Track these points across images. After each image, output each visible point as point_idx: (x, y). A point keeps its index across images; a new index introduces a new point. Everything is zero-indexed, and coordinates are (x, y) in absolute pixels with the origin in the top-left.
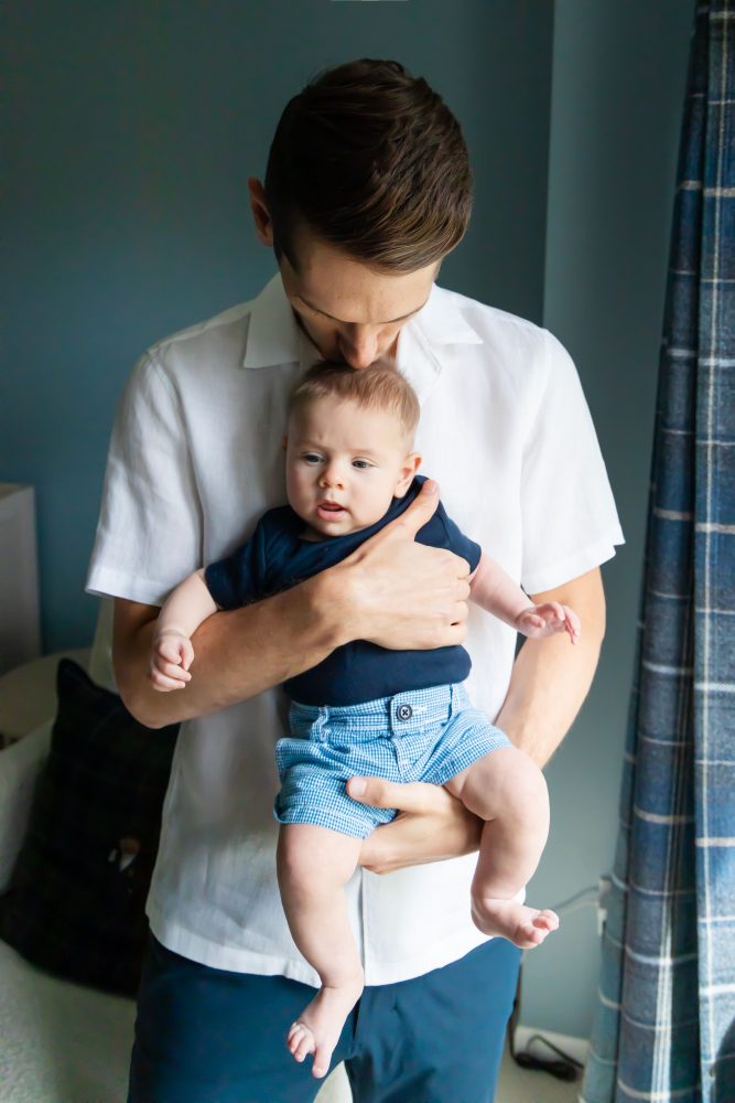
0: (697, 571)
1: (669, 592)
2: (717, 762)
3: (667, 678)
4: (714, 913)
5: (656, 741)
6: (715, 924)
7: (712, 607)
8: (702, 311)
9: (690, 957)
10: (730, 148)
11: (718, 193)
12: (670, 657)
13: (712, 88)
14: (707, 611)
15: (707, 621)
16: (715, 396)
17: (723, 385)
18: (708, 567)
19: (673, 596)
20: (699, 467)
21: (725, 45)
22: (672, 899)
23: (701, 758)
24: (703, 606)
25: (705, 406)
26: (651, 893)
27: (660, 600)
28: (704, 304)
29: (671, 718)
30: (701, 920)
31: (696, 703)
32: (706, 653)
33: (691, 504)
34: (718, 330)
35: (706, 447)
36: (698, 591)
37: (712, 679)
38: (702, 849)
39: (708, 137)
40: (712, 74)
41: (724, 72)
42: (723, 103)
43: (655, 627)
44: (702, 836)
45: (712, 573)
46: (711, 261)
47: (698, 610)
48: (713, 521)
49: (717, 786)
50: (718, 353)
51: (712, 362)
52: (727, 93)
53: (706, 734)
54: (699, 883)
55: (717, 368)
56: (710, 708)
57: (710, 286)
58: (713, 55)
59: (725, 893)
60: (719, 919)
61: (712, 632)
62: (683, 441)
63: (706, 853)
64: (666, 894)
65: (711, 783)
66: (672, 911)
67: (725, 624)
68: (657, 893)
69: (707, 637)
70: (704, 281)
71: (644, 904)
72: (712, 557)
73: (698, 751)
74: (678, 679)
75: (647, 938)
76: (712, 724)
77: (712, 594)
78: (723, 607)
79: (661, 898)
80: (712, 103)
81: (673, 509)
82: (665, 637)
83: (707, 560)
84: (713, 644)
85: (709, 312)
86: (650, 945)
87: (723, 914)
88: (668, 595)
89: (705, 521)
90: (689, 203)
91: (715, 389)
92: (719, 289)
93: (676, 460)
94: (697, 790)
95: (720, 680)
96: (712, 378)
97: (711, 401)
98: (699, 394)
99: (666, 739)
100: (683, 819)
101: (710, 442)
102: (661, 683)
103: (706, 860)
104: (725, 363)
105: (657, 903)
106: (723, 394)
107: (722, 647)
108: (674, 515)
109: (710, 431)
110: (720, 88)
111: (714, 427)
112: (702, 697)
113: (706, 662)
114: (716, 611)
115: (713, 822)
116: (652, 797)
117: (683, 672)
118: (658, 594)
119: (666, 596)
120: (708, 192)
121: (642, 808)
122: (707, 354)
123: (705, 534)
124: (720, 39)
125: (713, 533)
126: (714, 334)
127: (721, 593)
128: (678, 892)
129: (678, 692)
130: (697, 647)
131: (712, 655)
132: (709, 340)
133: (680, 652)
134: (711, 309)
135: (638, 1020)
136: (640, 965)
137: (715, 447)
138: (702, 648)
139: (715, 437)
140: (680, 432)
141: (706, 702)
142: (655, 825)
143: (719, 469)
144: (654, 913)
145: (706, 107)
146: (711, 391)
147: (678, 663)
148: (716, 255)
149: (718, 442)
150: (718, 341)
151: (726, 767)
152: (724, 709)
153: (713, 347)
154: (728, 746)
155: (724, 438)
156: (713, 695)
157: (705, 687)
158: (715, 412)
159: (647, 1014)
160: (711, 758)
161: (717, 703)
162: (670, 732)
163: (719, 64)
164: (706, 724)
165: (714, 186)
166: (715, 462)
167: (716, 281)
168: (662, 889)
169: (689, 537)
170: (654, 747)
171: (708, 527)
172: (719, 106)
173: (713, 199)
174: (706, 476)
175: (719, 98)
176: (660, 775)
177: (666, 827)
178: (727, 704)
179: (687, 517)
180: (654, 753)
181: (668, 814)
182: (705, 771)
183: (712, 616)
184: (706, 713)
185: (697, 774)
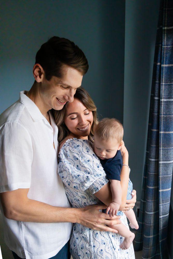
0: (160, 141)
1: (154, 145)
2: (163, 176)
3: (153, 161)
4: (162, 203)
5: (152, 173)
6: (162, 205)
7: (162, 147)
8: (161, 90)
9: (157, 211)
10: (166, 56)
11: (164, 66)
12: (154, 157)
13: (163, 43)
14: (161, 148)
15: (161, 150)
16: (163, 107)
17: (165, 105)
18: (162, 140)
19: (155, 146)
20: (160, 121)
21: (166, 35)
22: (154, 202)
23: (160, 176)
24: (161, 147)
25: (161, 109)
26: (150, 201)
27: (153, 147)
28: (161, 88)
29: (154, 169)
30: (160, 205)
31: (159, 166)
32: (161, 156)
33: (158, 128)
34: (164, 94)
35: (161, 117)
36: (160, 144)
37: (162, 161)
38: (160, 192)
39: (162, 54)
40: (163, 41)
41: (165, 40)
42: (165, 47)
43: (151, 152)
44: (160, 190)
45: (162, 141)
46: (163, 80)
47: (160, 148)
48: (163, 131)
49: (163, 180)
50: (164, 98)
51: (163, 100)
52: (166, 45)
53: (161, 171)
54: (159, 198)
55: (164, 101)
56: (162, 166)
57: (162, 85)
58: (163, 37)
59: (164, 199)
60: (163, 204)
61: (162, 152)
62: (157, 116)
63: (161, 192)
64: (153, 201)
65: (162, 180)
66: (154, 204)
67: (165, 150)
68: (151, 201)
69: (161, 153)
70: (161, 84)
71: (149, 203)
72: (162, 138)
73: (159, 174)
74: (155, 161)
75: (149, 209)
76: (162, 169)
77: (162, 145)
78: (164, 147)
79: (152, 202)
80: (163, 47)
81: (155, 129)
82: (153, 154)
83: (162, 139)
84: (162, 154)
85: (162, 90)
86: (150, 210)
87: (164, 203)
88: (154, 146)
89: (161, 131)
90: (158, 68)
91: (163, 105)
92: (164, 85)
93: (156, 119)
94: (159, 182)
95: (164, 161)
96: (163, 103)
97: (162, 108)
98: (160, 106)
99: (153, 173)
100: (156, 187)
101: (162, 116)
102: (152, 162)
103: (161, 194)
104: (165, 100)
105: (151, 203)
106: (165, 106)
107: (164, 155)
108: (155, 130)
109: (162, 114)
110: (165, 44)
111: (163, 113)
112: (160, 164)
113: (161, 158)
114: (163, 148)
115: (162, 187)
116: (151, 184)
117: (156, 160)
118: (152, 146)
119: (153, 146)
120: (162, 65)
121: (148, 186)
122: (162, 99)
123: (161, 134)
124: (165, 33)
125: (163, 133)
126: (163, 94)
127: (164, 145)
128: (155, 200)
129: (155, 164)
130: (159, 155)
131: (162, 156)
132: (162, 96)
133: (156, 156)
134: (163, 89)
135: (148, 224)
136: (148, 214)
137: (163, 117)
138: (161, 155)
139: (163, 115)
140: (156, 114)
141: (161, 165)
142: (151, 189)
143: (164, 121)
144: (151, 205)
145: (162, 47)
146: (163, 106)
147: (156, 158)
148: (164, 78)
149: (164, 116)
150: (164, 96)
151: (165, 177)
152: (164, 166)
153: (163, 97)
154: (165, 173)
155: (165, 115)
156: (162, 164)
157: (161, 162)
158: (163, 110)
159: (149, 223)
160: (162, 175)
161: (163, 165)
162: (154, 171)
163: (164, 39)
164: (161, 169)
165: (163, 64)
166: (163, 120)
167: (163, 84)
168: (152, 200)
169: (158, 134)
170: (151, 174)
171: (162, 132)
172: (164, 47)
173: (163, 67)
174: (161, 122)
175: (164, 46)
176: (152, 179)
177: (153, 189)
178: (165, 165)
179: (158, 130)
180: (151, 175)
181: (154, 186)
182: (161, 178)
183: (162, 149)
184: (161, 167)
185: (159, 179)
